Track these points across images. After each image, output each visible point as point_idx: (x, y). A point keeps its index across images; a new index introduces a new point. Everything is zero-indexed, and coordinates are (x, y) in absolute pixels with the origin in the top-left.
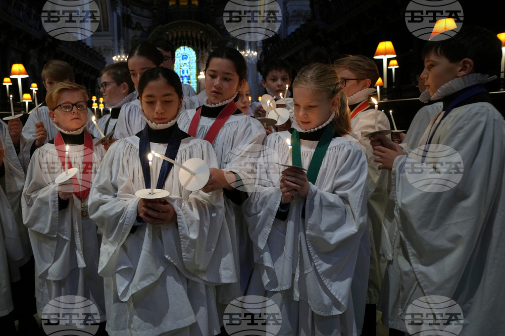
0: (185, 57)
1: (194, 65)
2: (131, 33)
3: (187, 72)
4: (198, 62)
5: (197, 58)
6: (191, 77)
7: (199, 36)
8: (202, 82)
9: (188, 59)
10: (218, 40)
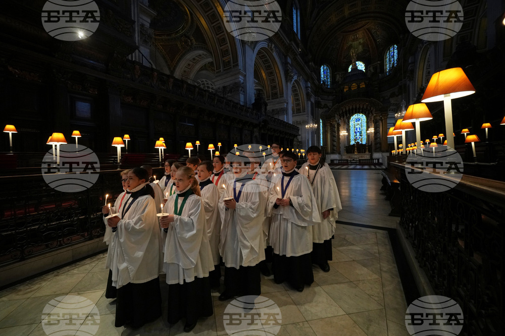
0: (358, 120)
1: (365, 124)
2: (321, 111)
3: (360, 129)
4: (367, 123)
5: (367, 120)
6: (363, 132)
7: (365, 107)
8: (371, 135)
9: (360, 121)
10: (380, 107)
